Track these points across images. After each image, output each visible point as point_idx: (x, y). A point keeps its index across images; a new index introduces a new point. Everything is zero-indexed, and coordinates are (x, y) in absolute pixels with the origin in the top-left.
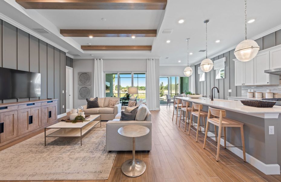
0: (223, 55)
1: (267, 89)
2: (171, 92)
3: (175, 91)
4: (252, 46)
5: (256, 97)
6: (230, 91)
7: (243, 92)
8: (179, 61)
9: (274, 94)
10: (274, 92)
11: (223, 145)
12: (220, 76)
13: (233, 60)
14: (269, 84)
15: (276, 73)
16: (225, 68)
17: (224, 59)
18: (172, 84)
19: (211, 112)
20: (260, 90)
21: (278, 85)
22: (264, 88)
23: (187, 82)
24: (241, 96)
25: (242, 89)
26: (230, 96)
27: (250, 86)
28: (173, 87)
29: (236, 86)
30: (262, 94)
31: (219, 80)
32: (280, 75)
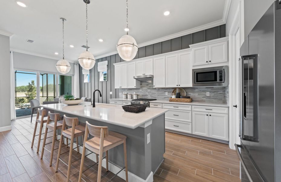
0: (106, 58)
1: (134, 91)
2: (47, 94)
3: (53, 93)
4: (133, 43)
5: (128, 98)
6: (111, 93)
7: (120, 94)
8: (56, 53)
9: (138, 95)
10: (138, 94)
11: (105, 167)
12: (103, 79)
13: (114, 64)
14: (135, 88)
15: (139, 79)
16: (107, 71)
17: (106, 62)
18: (48, 84)
19: (89, 131)
20: (131, 92)
21: (140, 89)
22: (133, 91)
23: (69, 83)
24: (119, 97)
25: (120, 91)
26: (111, 98)
27: (124, 89)
28: (51, 88)
29: (116, 89)
30: (132, 96)
31: (102, 82)
32: (141, 81)
